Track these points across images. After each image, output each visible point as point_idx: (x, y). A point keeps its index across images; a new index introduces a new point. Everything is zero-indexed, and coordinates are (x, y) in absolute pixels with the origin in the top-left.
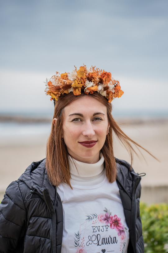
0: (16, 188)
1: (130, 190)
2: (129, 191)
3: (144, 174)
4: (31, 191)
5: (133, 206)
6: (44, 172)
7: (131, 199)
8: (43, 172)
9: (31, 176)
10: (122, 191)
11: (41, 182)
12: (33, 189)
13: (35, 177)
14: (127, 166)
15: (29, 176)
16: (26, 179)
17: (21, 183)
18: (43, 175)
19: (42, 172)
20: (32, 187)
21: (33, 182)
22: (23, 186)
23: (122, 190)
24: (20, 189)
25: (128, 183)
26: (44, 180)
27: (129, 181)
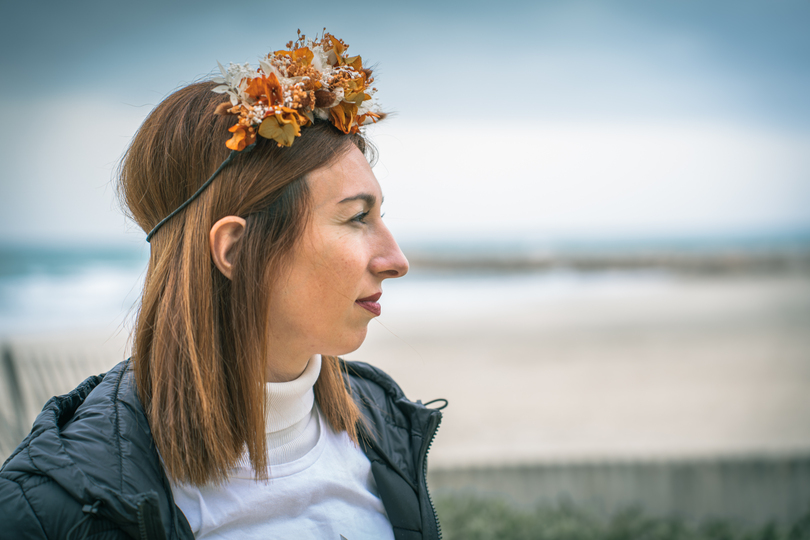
0: (16, 502)
1: (405, 462)
2: (404, 466)
3: (443, 403)
4: (87, 508)
5: (425, 513)
6: (117, 431)
7: (417, 493)
8: (112, 431)
9: (68, 450)
10: (382, 468)
11: (115, 468)
12: (91, 499)
13: (87, 451)
14: (380, 379)
15: (62, 450)
16: (52, 462)
17: (30, 482)
18: (114, 443)
19: (108, 433)
20: (86, 491)
21: (88, 474)
22: (43, 493)
23: (382, 463)
24: (31, 506)
25: (396, 439)
26: (124, 462)
27: (395, 430)
